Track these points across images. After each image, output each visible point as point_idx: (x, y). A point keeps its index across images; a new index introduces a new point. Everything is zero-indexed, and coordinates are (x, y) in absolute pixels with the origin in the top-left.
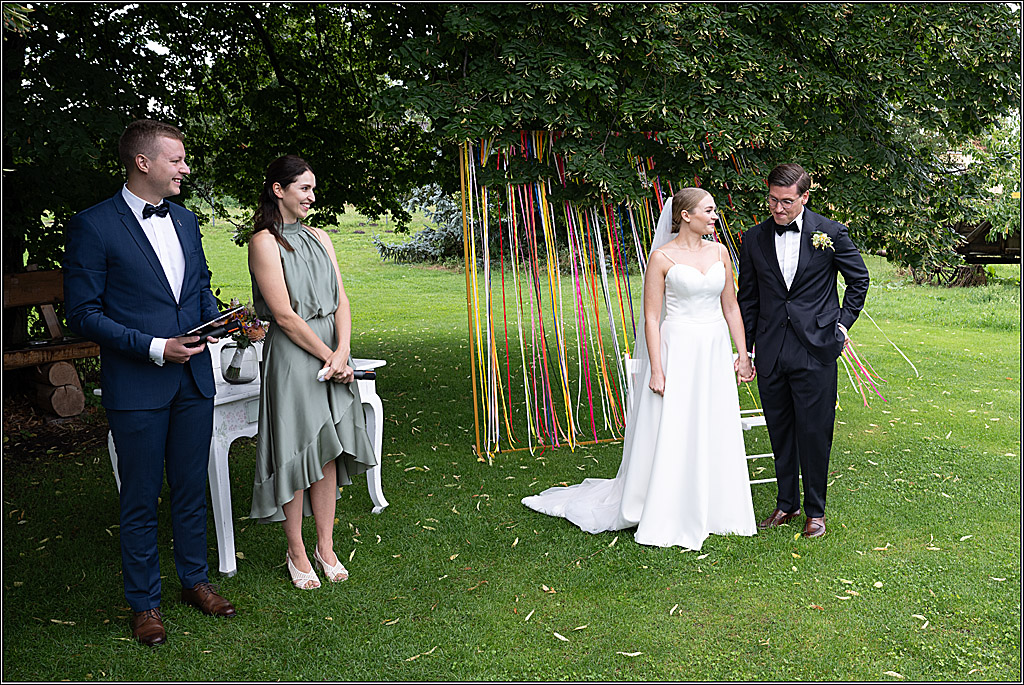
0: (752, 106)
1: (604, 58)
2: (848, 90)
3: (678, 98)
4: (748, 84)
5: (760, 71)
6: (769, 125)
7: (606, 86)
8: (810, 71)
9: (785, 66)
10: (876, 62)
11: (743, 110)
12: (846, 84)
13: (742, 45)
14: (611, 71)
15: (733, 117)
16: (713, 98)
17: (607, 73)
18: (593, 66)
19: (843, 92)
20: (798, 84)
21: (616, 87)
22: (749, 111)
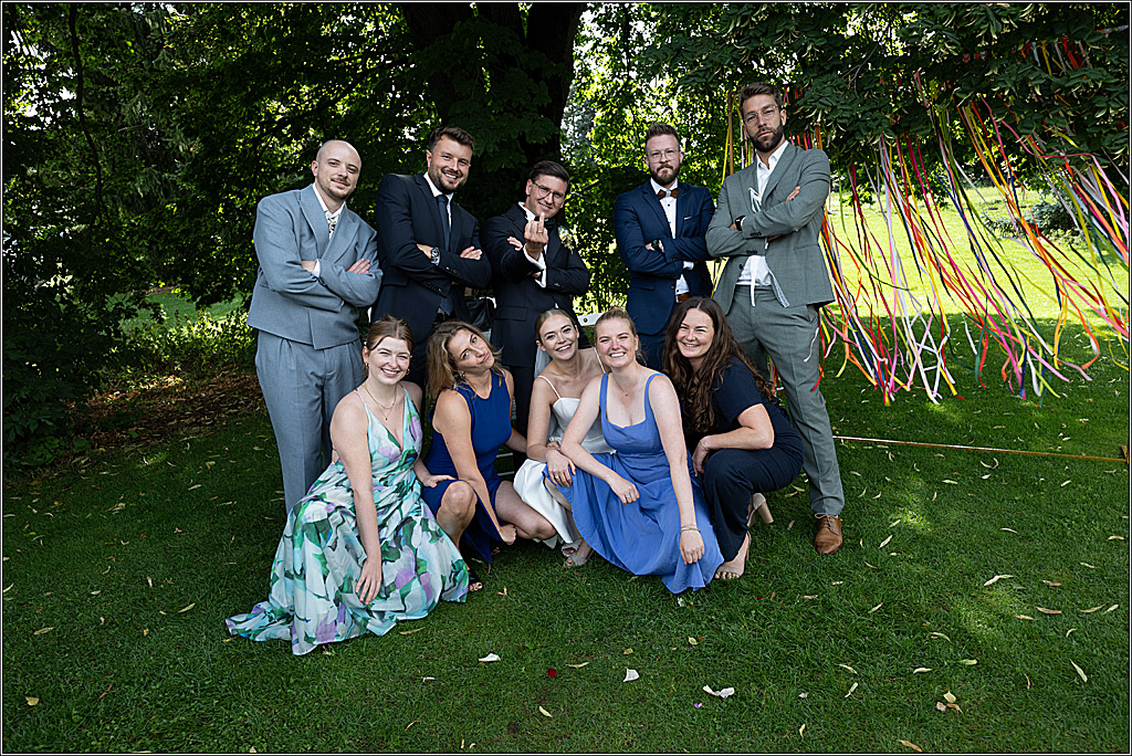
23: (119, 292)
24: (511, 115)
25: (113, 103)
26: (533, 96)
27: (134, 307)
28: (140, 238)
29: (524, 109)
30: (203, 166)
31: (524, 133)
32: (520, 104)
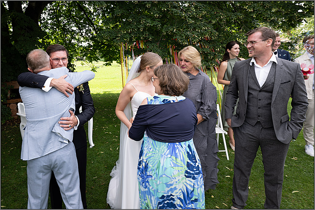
0: (205, 26)
1: (157, 16)
2: (240, 16)
3: (180, 26)
4: (203, 19)
5: (208, 14)
6: (211, 31)
7: (157, 24)
8: (226, 13)
9: (217, 12)
10: (251, 5)
11: (202, 28)
12: (239, 14)
13: (201, 7)
14: (159, 20)
15: (198, 30)
16: (192, 25)
17: (158, 21)
18: (153, 19)
19: (238, 17)
20: (222, 17)
21: (161, 25)
22: (204, 28)
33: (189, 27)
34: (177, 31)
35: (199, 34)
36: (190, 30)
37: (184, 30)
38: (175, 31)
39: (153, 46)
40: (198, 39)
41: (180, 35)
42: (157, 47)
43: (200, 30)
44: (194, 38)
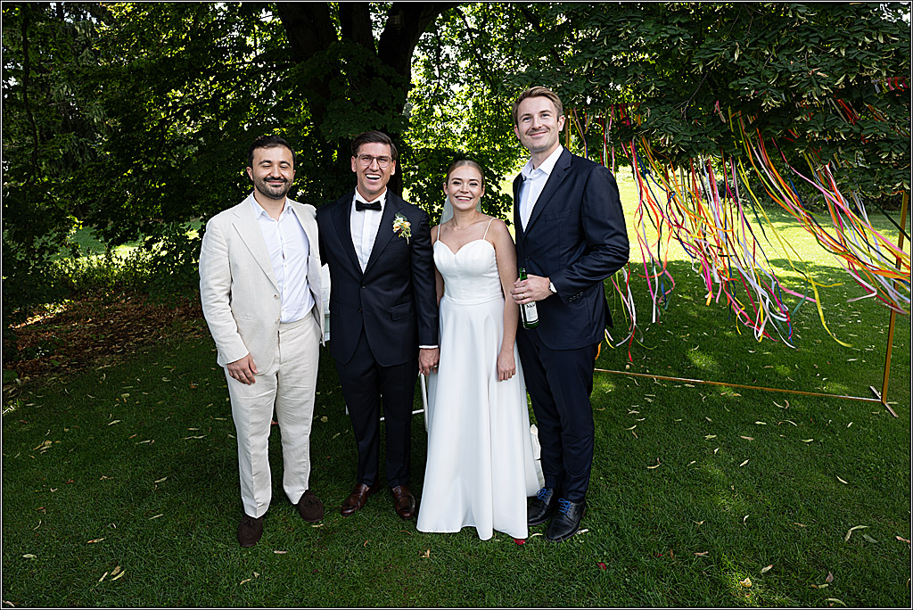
3: (762, 37)
11: (855, 39)
15: (838, 49)
16: (813, 32)
22: (867, 40)
23: (46, 235)
24: (376, 112)
25: (45, 86)
26: (393, 98)
27: (56, 245)
28: (66, 192)
29: (387, 108)
30: (121, 139)
31: (386, 125)
32: (384, 104)
33: (801, 41)
34: (744, 59)
35: (839, 65)
36: (805, 50)
37: (777, 53)
38: (736, 56)
39: (664, 113)
40: (828, 84)
41: (758, 74)
42: (675, 117)
43: (847, 49)
44: (814, 81)
